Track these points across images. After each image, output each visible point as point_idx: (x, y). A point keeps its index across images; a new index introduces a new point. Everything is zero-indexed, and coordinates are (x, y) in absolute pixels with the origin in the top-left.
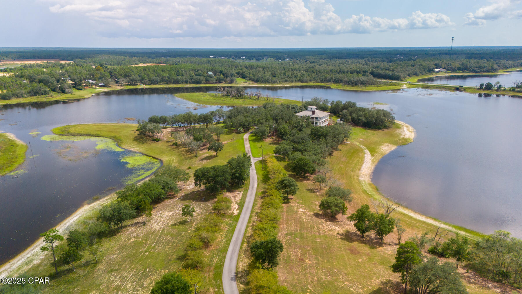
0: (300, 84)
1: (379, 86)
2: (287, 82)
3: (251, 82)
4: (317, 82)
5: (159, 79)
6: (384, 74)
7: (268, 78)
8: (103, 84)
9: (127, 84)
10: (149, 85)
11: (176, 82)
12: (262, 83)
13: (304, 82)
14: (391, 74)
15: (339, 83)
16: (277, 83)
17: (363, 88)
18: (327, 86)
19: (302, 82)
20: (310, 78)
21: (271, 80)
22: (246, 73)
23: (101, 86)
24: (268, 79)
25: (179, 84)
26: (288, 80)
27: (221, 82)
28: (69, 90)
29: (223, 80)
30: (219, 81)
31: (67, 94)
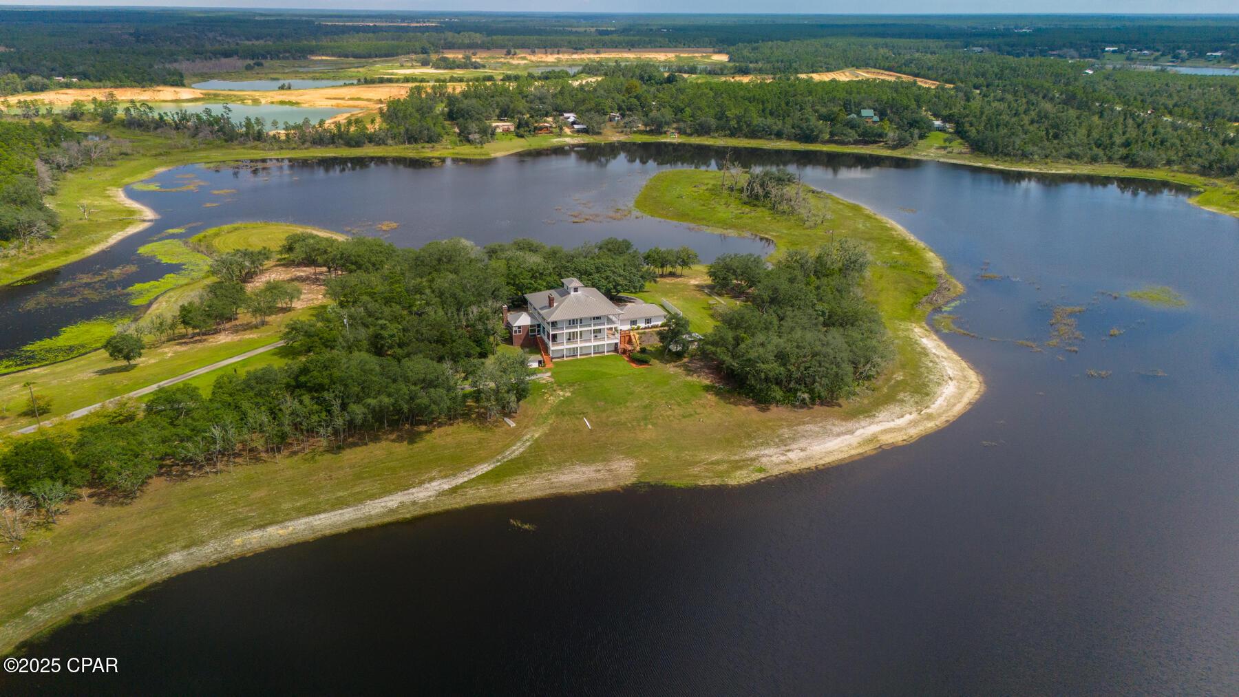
2: (1072, 160)
3: (958, 150)
4: (1184, 171)
5: (713, 122)
7: (1009, 141)
8: (585, 127)
9: (644, 129)
10: (690, 135)
11: (753, 134)
12: (986, 154)
21: (1018, 150)
23: (579, 131)
24: (1006, 146)
25: (760, 138)
26: (1085, 152)
27: (875, 142)
28: (477, 136)
29: (880, 135)
30: (869, 137)
31: (471, 144)
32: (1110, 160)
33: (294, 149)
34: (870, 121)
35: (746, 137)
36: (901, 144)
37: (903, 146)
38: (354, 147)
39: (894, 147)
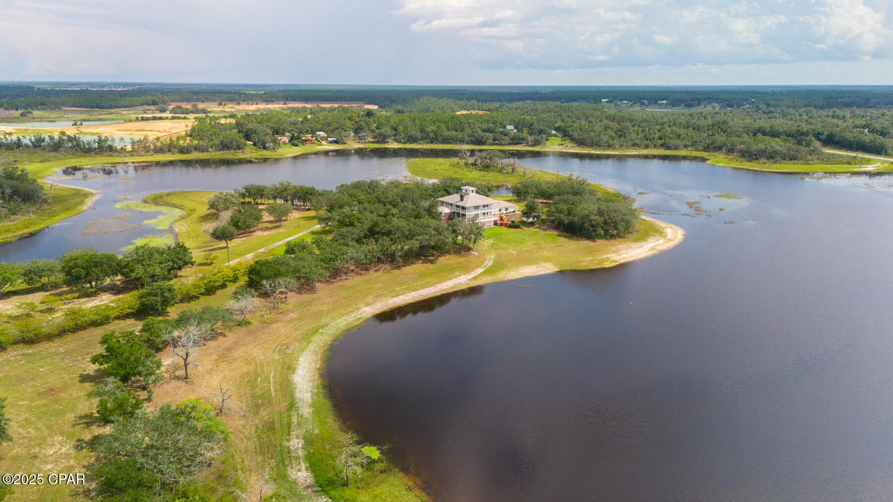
0: (659, 152)
1: (809, 164)
2: (636, 148)
3: (570, 145)
4: (696, 150)
5: (419, 135)
6: (853, 139)
7: (601, 138)
8: (335, 139)
9: (373, 140)
10: (405, 143)
11: (446, 141)
12: (588, 146)
13: (672, 149)
16: (615, 149)
17: (767, 165)
18: (705, 157)
19: (668, 148)
20: (688, 141)
21: (607, 143)
22: (570, 128)
23: (331, 142)
24: (599, 141)
25: (450, 143)
26: (641, 143)
27: (520, 143)
28: (272, 144)
29: (523, 139)
30: (516, 141)
31: (267, 150)
32: (655, 146)
33: (142, 155)
34: (512, 132)
35: (442, 143)
36: (537, 143)
37: (538, 145)
38: (186, 153)
39: (533, 146)
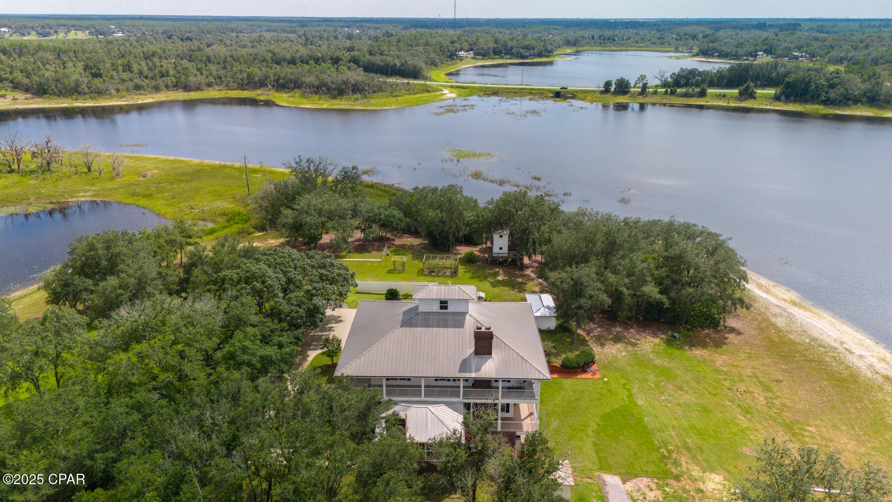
0: (181, 95)
1: (397, 96)
2: (142, 91)
4: (229, 88)
6: (382, 64)
7: (77, 81)
12: (58, 96)
13: (193, 90)
14: (398, 64)
15: (291, 89)
16: (111, 96)
17: (360, 101)
18: (262, 98)
19: (187, 88)
20: (207, 77)
21: (89, 88)
24: (77, 86)
26: (144, 84)
32: (168, 87)
